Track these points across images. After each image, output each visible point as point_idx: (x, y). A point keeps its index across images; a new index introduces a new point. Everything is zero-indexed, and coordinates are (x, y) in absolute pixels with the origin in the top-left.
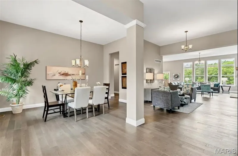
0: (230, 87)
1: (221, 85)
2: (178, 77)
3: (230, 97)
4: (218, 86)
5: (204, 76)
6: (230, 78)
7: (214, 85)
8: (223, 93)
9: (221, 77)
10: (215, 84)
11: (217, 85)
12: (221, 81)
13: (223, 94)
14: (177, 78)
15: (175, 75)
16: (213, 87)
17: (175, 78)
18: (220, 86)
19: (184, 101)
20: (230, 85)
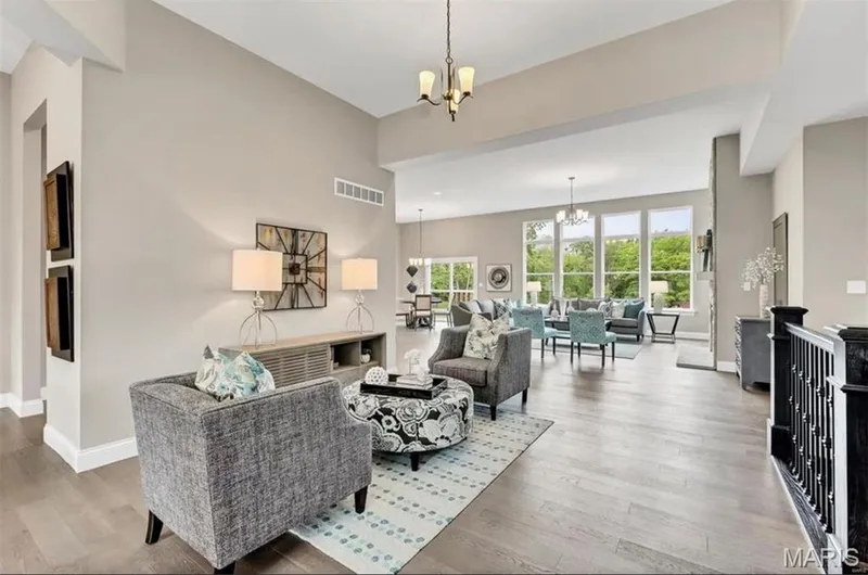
0: (678, 317)
1: (648, 309)
2: (504, 277)
3: (679, 365)
4: (636, 317)
5: (594, 273)
6: (678, 284)
7: (623, 311)
8: (654, 342)
9: (650, 277)
10: (626, 308)
11: (634, 312)
12: (650, 296)
13: (655, 344)
14: (502, 285)
15: (496, 271)
16: (620, 318)
17: (493, 282)
18: (643, 313)
19: (423, 433)
20: (675, 310)
